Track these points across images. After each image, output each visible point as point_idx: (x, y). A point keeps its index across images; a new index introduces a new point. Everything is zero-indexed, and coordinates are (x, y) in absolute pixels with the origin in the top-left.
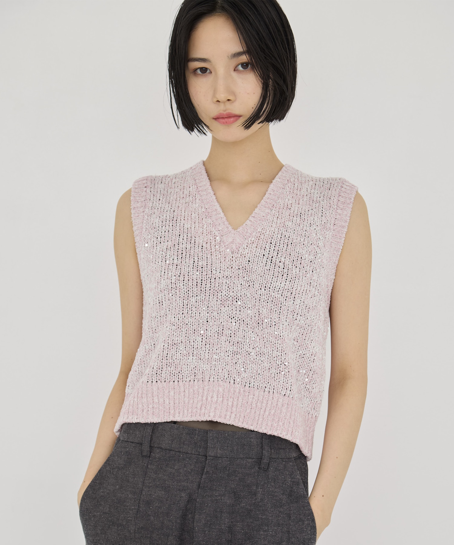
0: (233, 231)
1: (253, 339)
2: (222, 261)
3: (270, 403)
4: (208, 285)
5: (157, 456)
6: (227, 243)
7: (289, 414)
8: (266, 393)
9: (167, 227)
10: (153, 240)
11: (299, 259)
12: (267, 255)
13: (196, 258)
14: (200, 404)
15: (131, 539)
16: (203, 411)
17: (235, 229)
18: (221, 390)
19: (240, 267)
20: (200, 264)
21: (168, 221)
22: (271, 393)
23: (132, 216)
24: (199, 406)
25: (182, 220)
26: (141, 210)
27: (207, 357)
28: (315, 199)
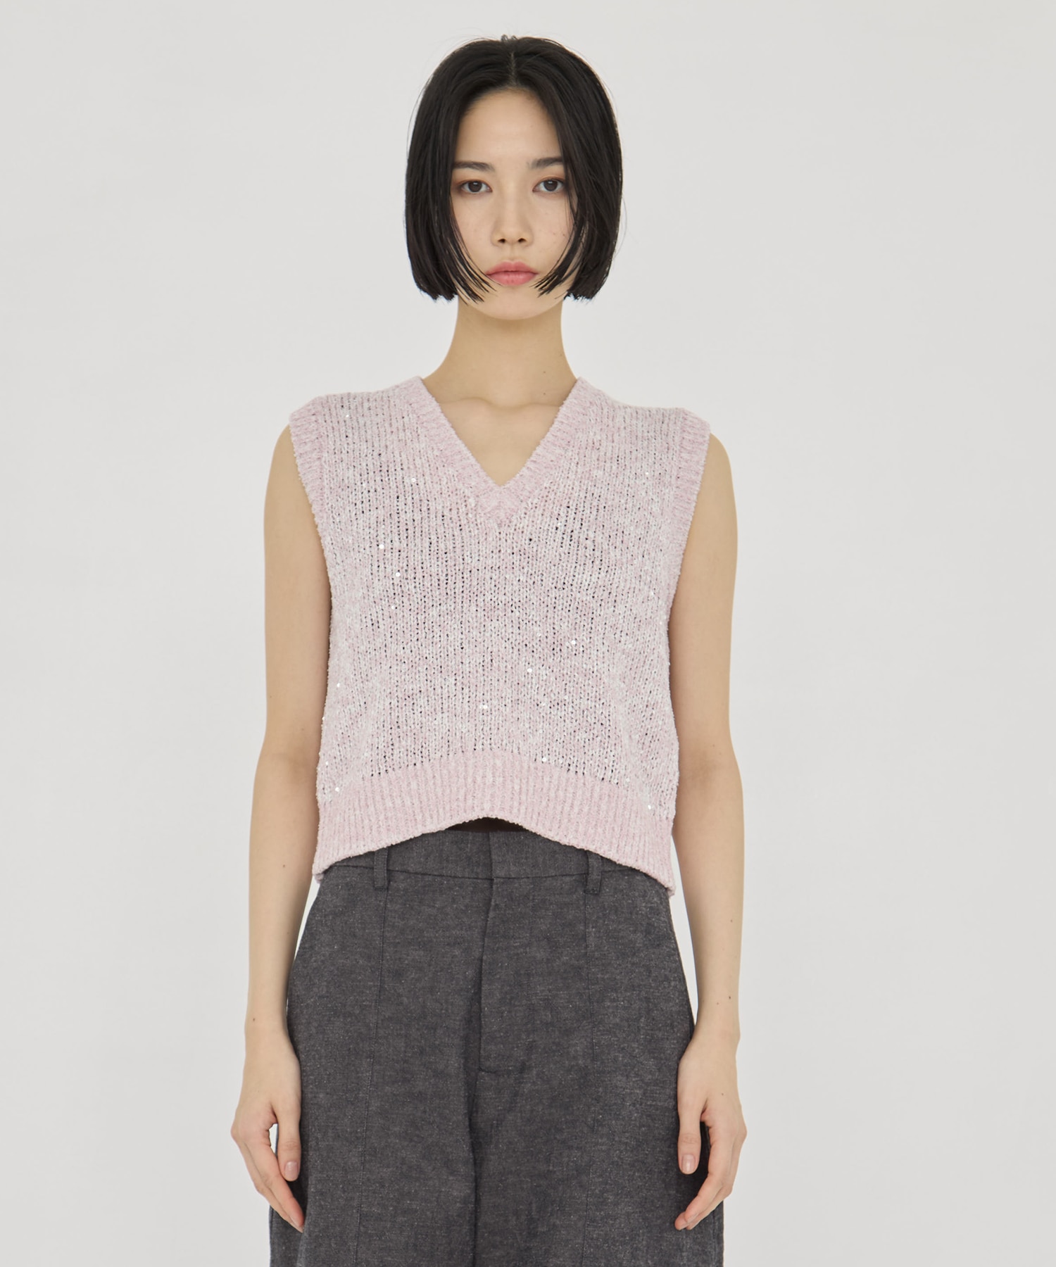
0: (496, 489)
1: (545, 677)
2: (482, 540)
3: (580, 792)
4: (459, 584)
5: (402, 886)
6: (489, 509)
7: (611, 814)
8: (572, 773)
9: (372, 483)
10: (348, 508)
11: (620, 534)
12: (562, 529)
13: (434, 537)
14: (462, 792)
15: (370, 1039)
16: (470, 802)
17: (501, 483)
18: (499, 763)
19: (515, 550)
20: (442, 546)
21: (371, 474)
22: (580, 774)
23: (299, 470)
24: (461, 798)
25: (399, 469)
26: (315, 455)
27: (467, 709)
28: (640, 435)
